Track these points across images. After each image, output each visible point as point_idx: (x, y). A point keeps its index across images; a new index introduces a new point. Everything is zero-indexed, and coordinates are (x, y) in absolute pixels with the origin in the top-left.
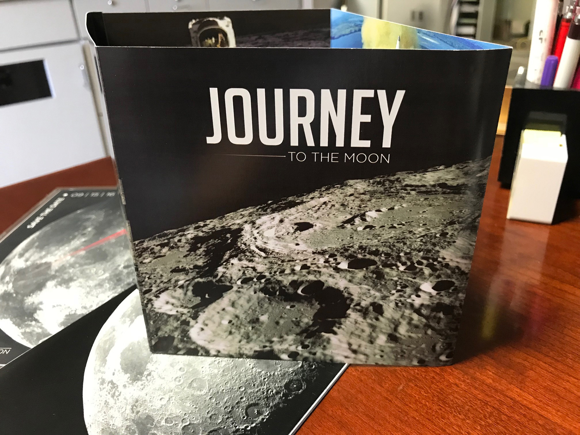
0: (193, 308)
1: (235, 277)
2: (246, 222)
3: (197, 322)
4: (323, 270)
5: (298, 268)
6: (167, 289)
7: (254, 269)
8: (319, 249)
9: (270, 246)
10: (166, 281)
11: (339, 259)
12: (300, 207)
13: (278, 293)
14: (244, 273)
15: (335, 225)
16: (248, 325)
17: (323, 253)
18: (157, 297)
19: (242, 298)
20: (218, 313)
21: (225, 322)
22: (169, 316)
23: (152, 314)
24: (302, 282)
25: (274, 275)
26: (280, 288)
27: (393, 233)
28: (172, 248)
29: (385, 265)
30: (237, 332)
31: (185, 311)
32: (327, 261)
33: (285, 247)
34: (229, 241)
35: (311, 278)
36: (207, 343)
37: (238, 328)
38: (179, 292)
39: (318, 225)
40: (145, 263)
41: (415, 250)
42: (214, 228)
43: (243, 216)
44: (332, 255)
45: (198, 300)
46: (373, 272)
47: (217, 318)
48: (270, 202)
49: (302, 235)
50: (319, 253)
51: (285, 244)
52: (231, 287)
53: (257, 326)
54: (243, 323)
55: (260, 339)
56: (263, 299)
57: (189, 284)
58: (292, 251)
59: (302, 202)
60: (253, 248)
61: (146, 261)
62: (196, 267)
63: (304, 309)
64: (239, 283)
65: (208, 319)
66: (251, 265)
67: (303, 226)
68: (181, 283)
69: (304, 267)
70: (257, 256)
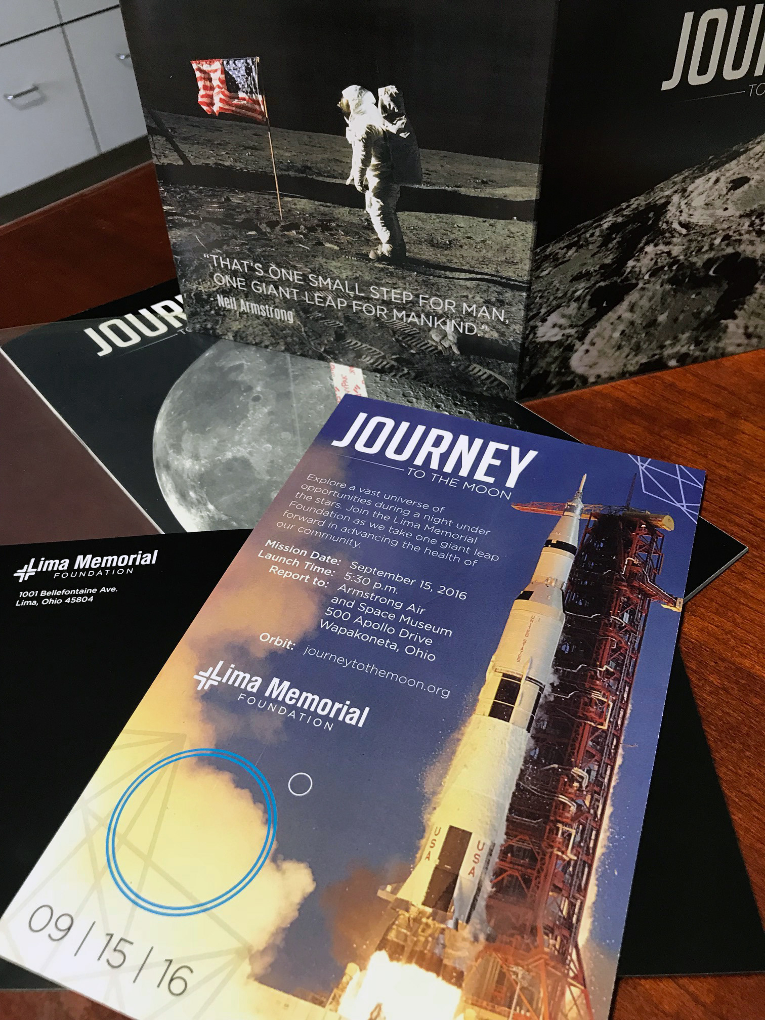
0: (582, 325)
1: (644, 270)
2: (676, 192)
3: (583, 343)
7: (669, 254)
9: (696, 217)
10: (561, 295)
12: (742, 158)
13: (687, 280)
14: (656, 262)
16: (642, 331)
17: (748, 215)
18: (544, 321)
19: (645, 297)
20: (612, 324)
21: (616, 335)
22: (551, 344)
24: (717, 259)
25: (689, 257)
26: (692, 272)
28: (581, 247)
30: (627, 344)
33: (712, 215)
34: (650, 222)
35: (730, 250)
36: (587, 368)
37: (630, 338)
38: (572, 307)
39: (756, 177)
40: (542, 277)
42: (637, 208)
43: (675, 184)
45: (592, 312)
47: (608, 331)
49: (734, 195)
51: (712, 211)
52: (637, 284)
53: (652, 330)
54: (637, 330)
55: (651, 347)
56: (669, 292)
57: (588, 292)
58: (717, 220)
59: (747, 150)
60: (676, 225)
62: (603, 266)
63: (710, 295)
64: (647, 277)
65: (597, 335)
66: (667, 249)
67: (737, 183)
68: (578, 293)
69: (726, 238)
70: (677, 235)
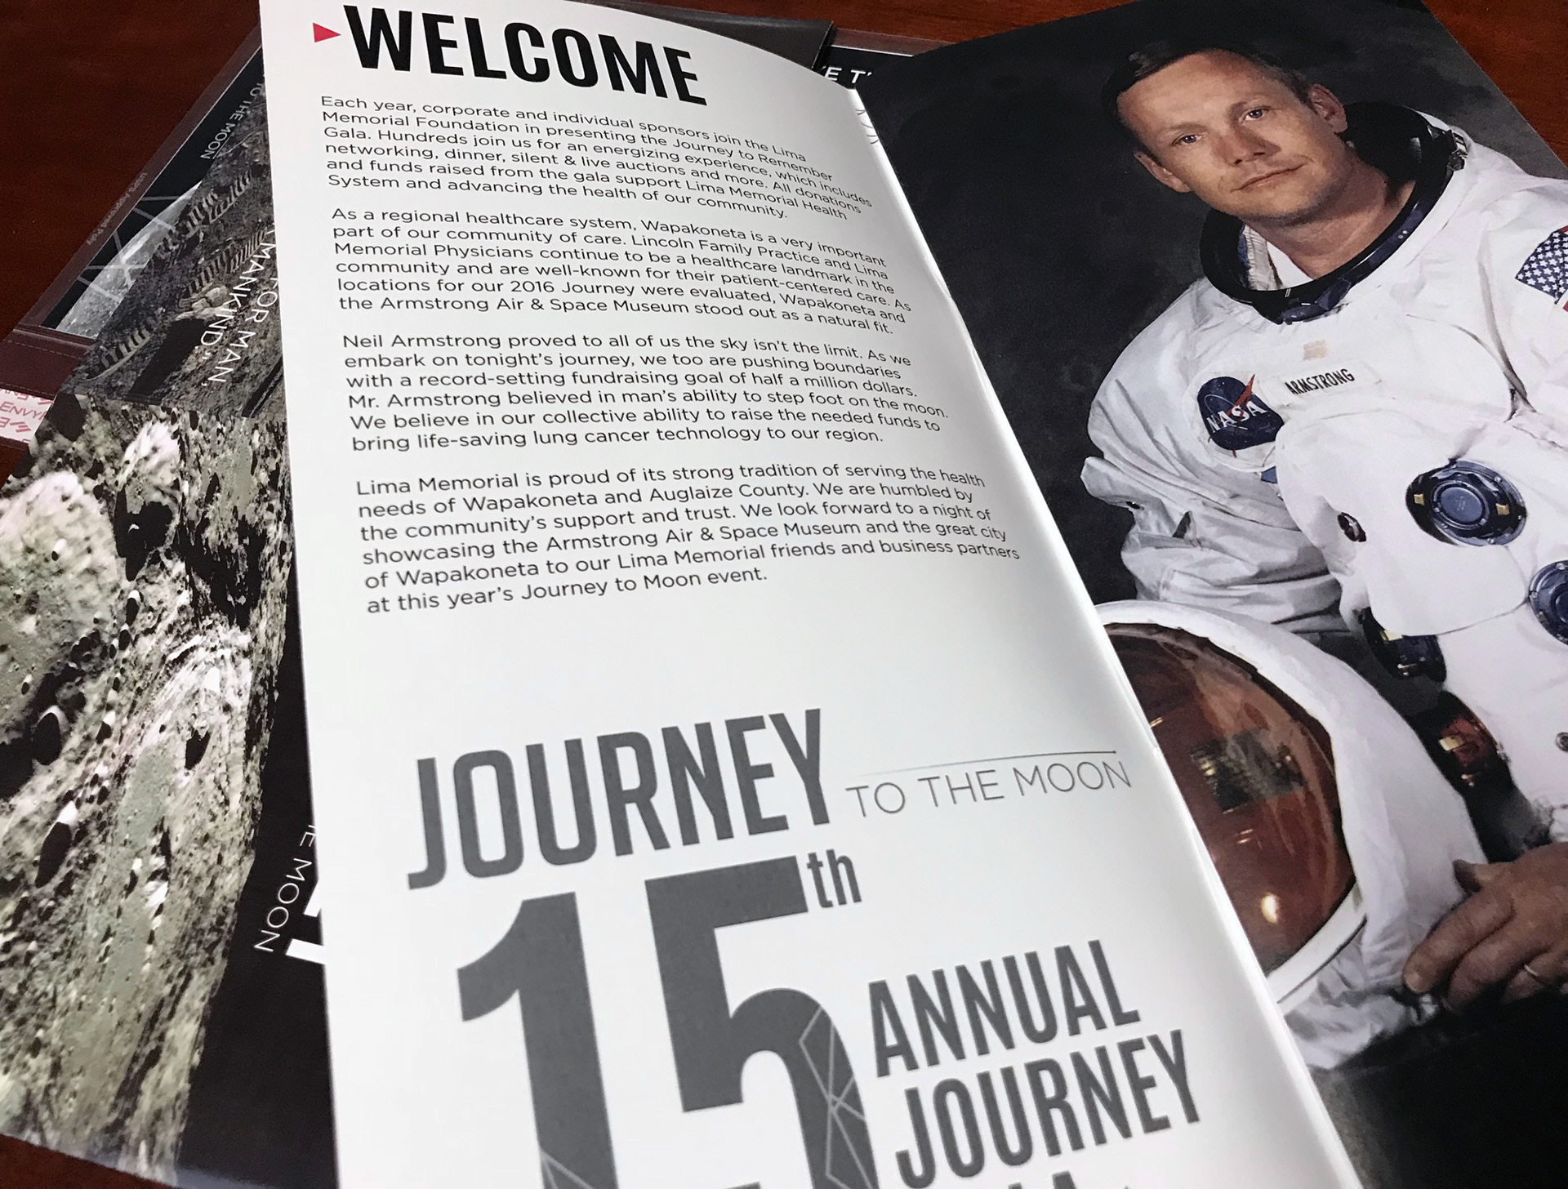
1: (150, 589)
2: (255, 640)
3: (86, 492)
4: (79, 770)
5: (110, 718)
6: (183, 457)
7: (150, 631)
8: (130, 771)
9: (185, 676)
10: (201, 461)
11: (88, 808)
12: (240, 751)
13: (73, 665)
14: (151, 609)
15: (170, 813)
16: (29, 589)
17: (119, 777)
18: (176, 434)
19: (96, 592)
20: (87, 539)
21: (59, 546)
22: (125, 445)
23: (144, 414)
24: (71, 719)
25: (117, 667)
26: (83, 674)
27: (93, 933)
28: (263, 491)
29: (24, 905)
30: (26, 564)
31: (122, 478)
32: (96, 780)
33: (168, 705)
34: (230, 599)
35: (74, 741)
36: (31, 499)
37: (33, 569)
38: (167, 478)
39: (185, 780)
40: (253, 433)
41: (30, 977)
42: (269, 577)
43: (269, 638)
44: (104, 794)
45: (134, 507)
46: (22, 874)
47: (79, 532)
48: (276, 695)
49: (179, 742)
50: (122, 769)
51: (175, 705)
52: (130, 578)
53: (19, 606)
54: (39, 581)
56: (73, 633)
57: (176, 501)
58: (152, 715)
59: (248, 756)
60: (196, 640)
61: (257, 434)
62: (206, 523)
63: (6, 710)
64: (135, 595)
65: (84, 515)
66: (162, 627)
67: (196, 748)
68: (185, 487)
69: (106, 731)
70: (176, 644)
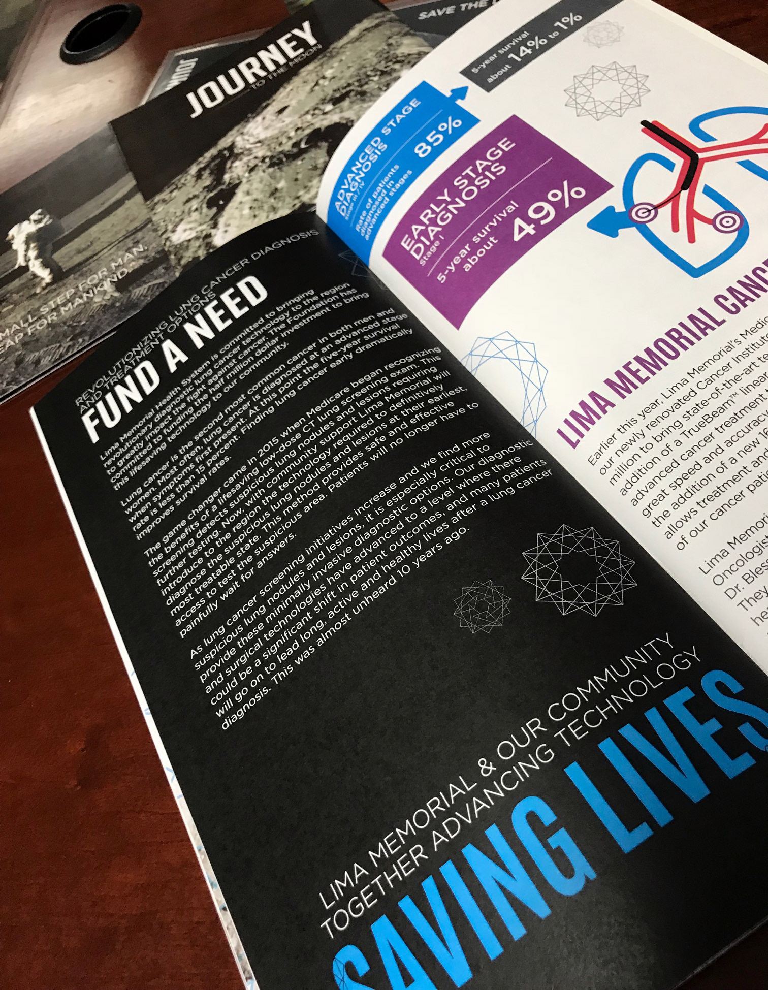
0: (211, 220)
1: (241, 174)
3: (218, 229)
4: (314, 121)
5: (292, 134)
6: (182, 220)
8: (303, 112)
9: (263, 136)
10: (180, 214)
11: (322, 107)
16: (268, 200)
18: (174, 232)
19: (254, 184)
20: (237, 208)
23: (172, 249)
24: (301, 140)
25: (275, 151)
27: (352, 69)
31: (204, 227)
32: (313, 115)
33: (275, 129)
34: (228, 156)
35: (308, 131)
39: (294, 102)
44: (315, 109)
49: (284, 115)
50: (304, 115)
51: (273, 128)
53: (278, 194)
54: (264, 201)
56: (274, 171)
58: (281, 128)
64: (247, 175)
65: (229, 219)
67: (282, 111)
70: (254, 149)
